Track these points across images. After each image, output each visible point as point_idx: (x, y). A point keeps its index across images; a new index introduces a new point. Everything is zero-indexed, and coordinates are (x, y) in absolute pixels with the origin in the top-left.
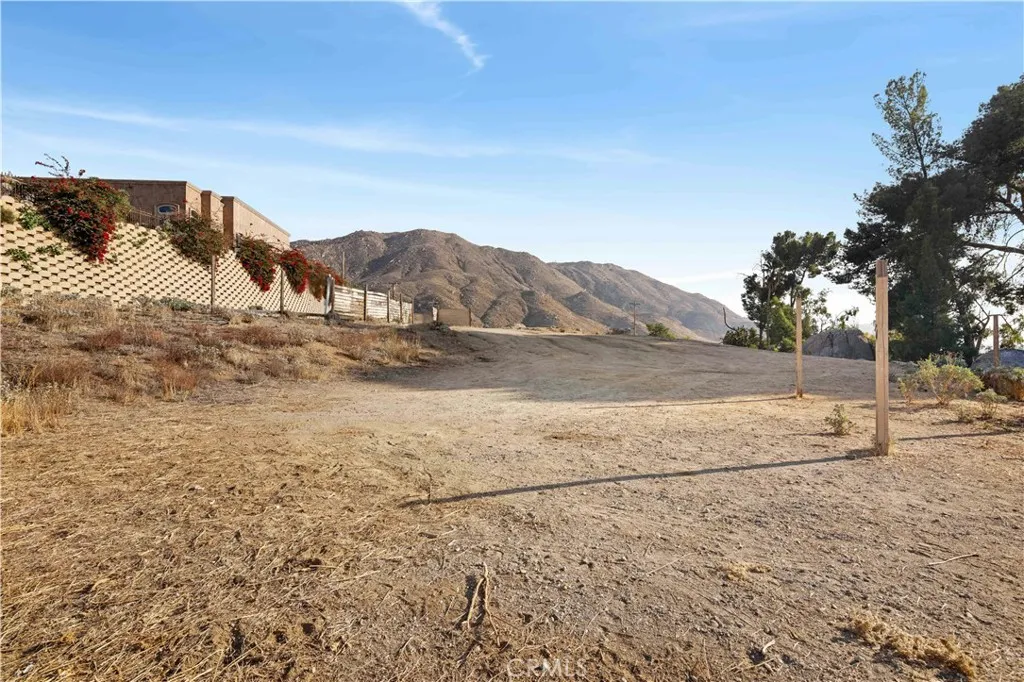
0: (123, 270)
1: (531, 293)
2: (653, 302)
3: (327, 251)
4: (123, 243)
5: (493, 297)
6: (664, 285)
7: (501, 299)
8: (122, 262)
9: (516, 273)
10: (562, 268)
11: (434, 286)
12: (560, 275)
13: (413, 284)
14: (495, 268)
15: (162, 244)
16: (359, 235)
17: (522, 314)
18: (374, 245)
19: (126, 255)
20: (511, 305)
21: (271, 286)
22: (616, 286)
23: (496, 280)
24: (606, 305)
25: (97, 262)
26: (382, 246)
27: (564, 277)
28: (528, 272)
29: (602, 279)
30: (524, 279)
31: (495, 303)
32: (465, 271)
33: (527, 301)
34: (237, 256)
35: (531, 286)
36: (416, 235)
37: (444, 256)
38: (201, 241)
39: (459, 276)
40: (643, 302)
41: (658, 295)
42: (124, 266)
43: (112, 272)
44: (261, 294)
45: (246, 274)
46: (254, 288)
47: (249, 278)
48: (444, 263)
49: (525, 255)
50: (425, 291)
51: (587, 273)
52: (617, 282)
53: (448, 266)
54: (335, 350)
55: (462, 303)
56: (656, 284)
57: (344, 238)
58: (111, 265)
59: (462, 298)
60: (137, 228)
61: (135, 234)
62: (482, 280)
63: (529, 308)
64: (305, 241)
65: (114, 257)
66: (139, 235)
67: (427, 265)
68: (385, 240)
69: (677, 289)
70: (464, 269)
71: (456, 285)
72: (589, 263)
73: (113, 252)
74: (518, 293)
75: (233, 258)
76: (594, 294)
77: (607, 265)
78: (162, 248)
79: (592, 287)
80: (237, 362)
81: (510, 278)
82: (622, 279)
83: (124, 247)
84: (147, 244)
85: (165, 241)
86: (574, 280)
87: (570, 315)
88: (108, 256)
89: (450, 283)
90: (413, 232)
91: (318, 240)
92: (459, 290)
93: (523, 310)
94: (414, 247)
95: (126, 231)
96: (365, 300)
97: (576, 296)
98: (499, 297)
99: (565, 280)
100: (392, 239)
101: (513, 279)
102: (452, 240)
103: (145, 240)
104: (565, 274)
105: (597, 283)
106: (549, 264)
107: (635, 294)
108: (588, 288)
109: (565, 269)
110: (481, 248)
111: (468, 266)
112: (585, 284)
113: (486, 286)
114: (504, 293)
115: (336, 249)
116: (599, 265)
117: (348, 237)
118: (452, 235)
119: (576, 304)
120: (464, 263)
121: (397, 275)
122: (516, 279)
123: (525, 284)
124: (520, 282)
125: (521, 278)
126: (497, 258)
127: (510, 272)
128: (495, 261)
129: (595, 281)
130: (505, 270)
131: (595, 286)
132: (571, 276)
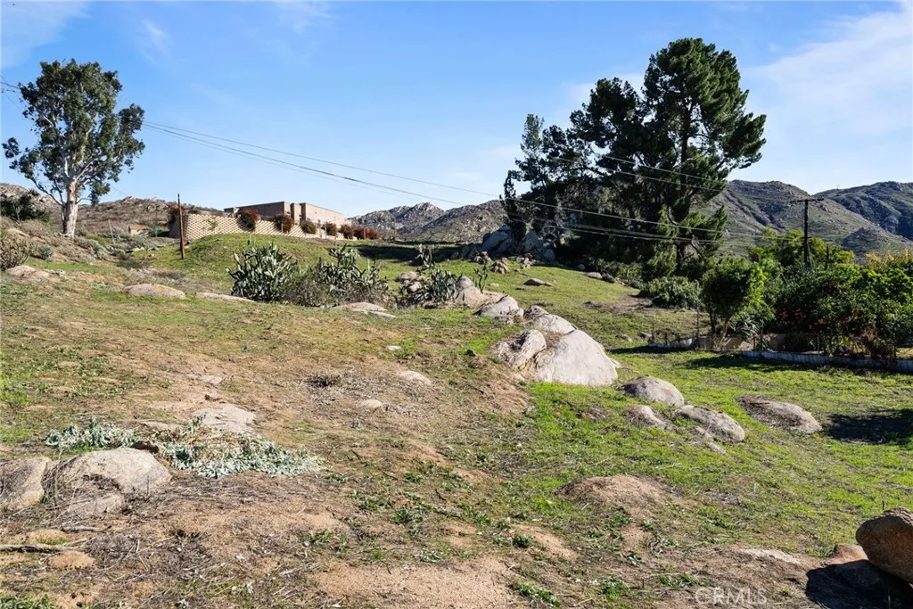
10: (843, 196)
27: (844, 211)
28: (778, 209)
30: (770, 217)
49: (775, 186)
51: (887, 199)
81: (748, 219)
86: (862, 213)
97: (853, 235)
101: (753, 221)
104: (844, 204)
109: (847, 199)
122: (759, 220)
123: (771, 225)
124: (764, 223)
125: (766, 217)
126: (732, 195)
127: (749, 211)
128: (728, 198)
129: (900, 210)
130: (742, 209)
131: (900, 219)
132: (858, 207)
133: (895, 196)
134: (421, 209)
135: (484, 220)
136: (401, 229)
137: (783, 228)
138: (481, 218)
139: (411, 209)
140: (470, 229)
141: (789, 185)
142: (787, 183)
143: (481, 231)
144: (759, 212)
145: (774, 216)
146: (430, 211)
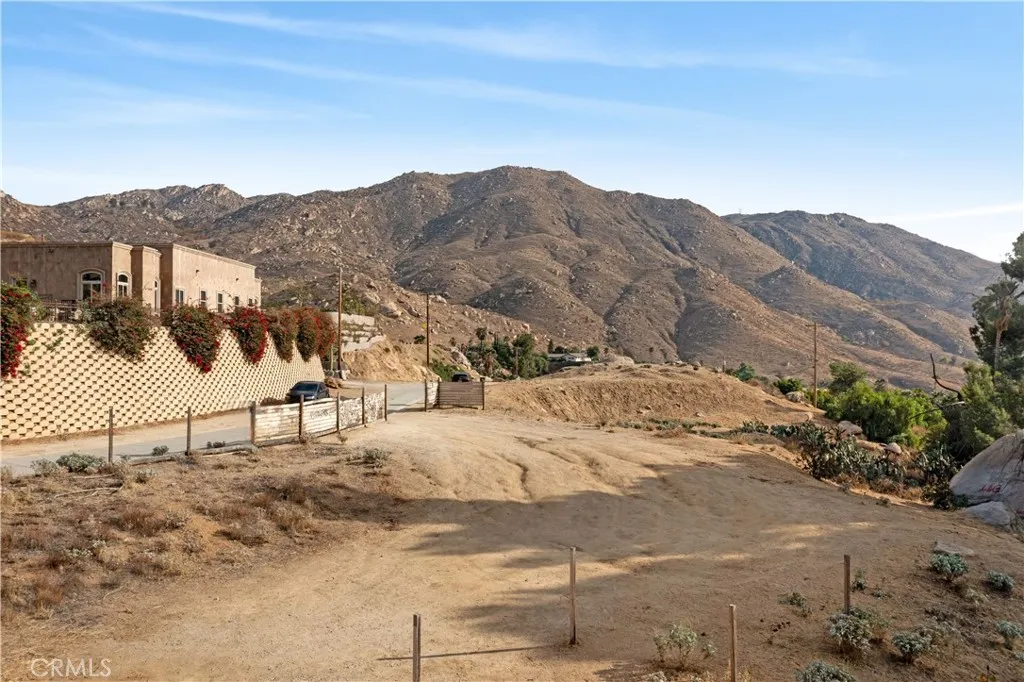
0: (37, 381)
1: (692, 272)
2: (923, 283)
3: (358, 208)
4: (37, 348)
5: (625, 280)
6: (948, 250)
7: (640, 284)
8: (35, 371)
9: (667, 237)
10: (752, 223)
11: (527, 264)
12: (746, 237)
13: (492, 260)
14: (630, 229)
15: (79, 340)
16: (408, 179)
17: (674, 309)
18: (432, 196)
19: (41, 362)
20: (657, 293)
21: (214, 365)
22: (851, 253)
23: (631, 249)
24: (830, 289)
25: (9, 378)
26: (444, 195)
27: (756, 242)
28: (689, 234)
29: (826, 242)
30: (681, 245)
31: (627, 290)
32: (578, 234)
33: (684, 286)
34: (171, 334)
35: (692, 258)
36: (501, 176)
37: (545, 211)
38: (123, 332)
39: (568, 243)
40: (903, 282)
41: (934, 269)
42: (37, 376)
43: (24, 386)
44: (201, 376)
45: (181, 355)
46: (192, 370)
47: (185, 359)
48: (543, 222)
49: (684, 204)
50: (511, 271)
51: (797, 232)
52: (853, 246)
53: (552, 230)
54: (216, 526)
55: (572, 290)
56: (929, 247)
57: (384, 185)
58: (24, 378)
59: (572, 281)
60: (52, 326)
61: (49, 334)
62: (607, 251)
63: (688, 299)
64: (327, 192)
65: (27, 367)
66: (54, 335)
67: (516, 227)
68: (449, 186)
69: (971, 256)
70: (578, 232)
71: (564, 261)
72: (801, 215)
73: (25, 361)
74: (668, 273)
75: (165, 337)
76: (810, 271)
77: (835, 216)
78: (79, 344)
79: (807, 257)
80: (106, 560)
81: (656, 244)
82: (864, 241)
83: (38, 353)
84: (63, 344)
85: (83, 336)
86: (773, 245)
87: (762, 309)
88: (21, 367)
89: (554, 256)
90: (495, 172)
91: (345, 189)
92: (567, 270)
93: (677, 302)
94: (496, 197)
95: (42, 332)
96: (300, 416)
97: (774, 274)
98: (636, 280)
99: (756, 246)
100: (462, 184)
101: (662, 248)
102: (560, 184)
103: (61, 339)
104: (755, 234)
105: (816, 248)
106: (728, 219)
107: (887, 266)
108: (800, 261)
109: (758, 225)
110: (608, 195)
111: (584, 226)
112: (792, 251)
113: (615, 260)
114: (645, 273)
115: (373, 205)
116: (820, 217)
117: (392, 183)
118: (559, 173)
119: (774, 290)
120: (578, 223)
121: (467, 244)
122: (668, 246)
123: (682, 254)
124: (674, 252)
125: (675, 244)
126: (635, 211)
127: (656, 234)
128: (631, 216)
129: (811, 246)
130: (648, 231)
131: (811, 256)
132: (768, 238)
133: (804, 228)
134: (210, 193)
135: (311, 218)
136: (179, 221)
137: (696, 259)
138: (307, 216)
139: (195, 190)
140: (290, 229)
141: (699, 206)
142: (697, 203)
143: (308, 233)
144: (668, 236)
145: (685, 244)
146: (223, 197)
